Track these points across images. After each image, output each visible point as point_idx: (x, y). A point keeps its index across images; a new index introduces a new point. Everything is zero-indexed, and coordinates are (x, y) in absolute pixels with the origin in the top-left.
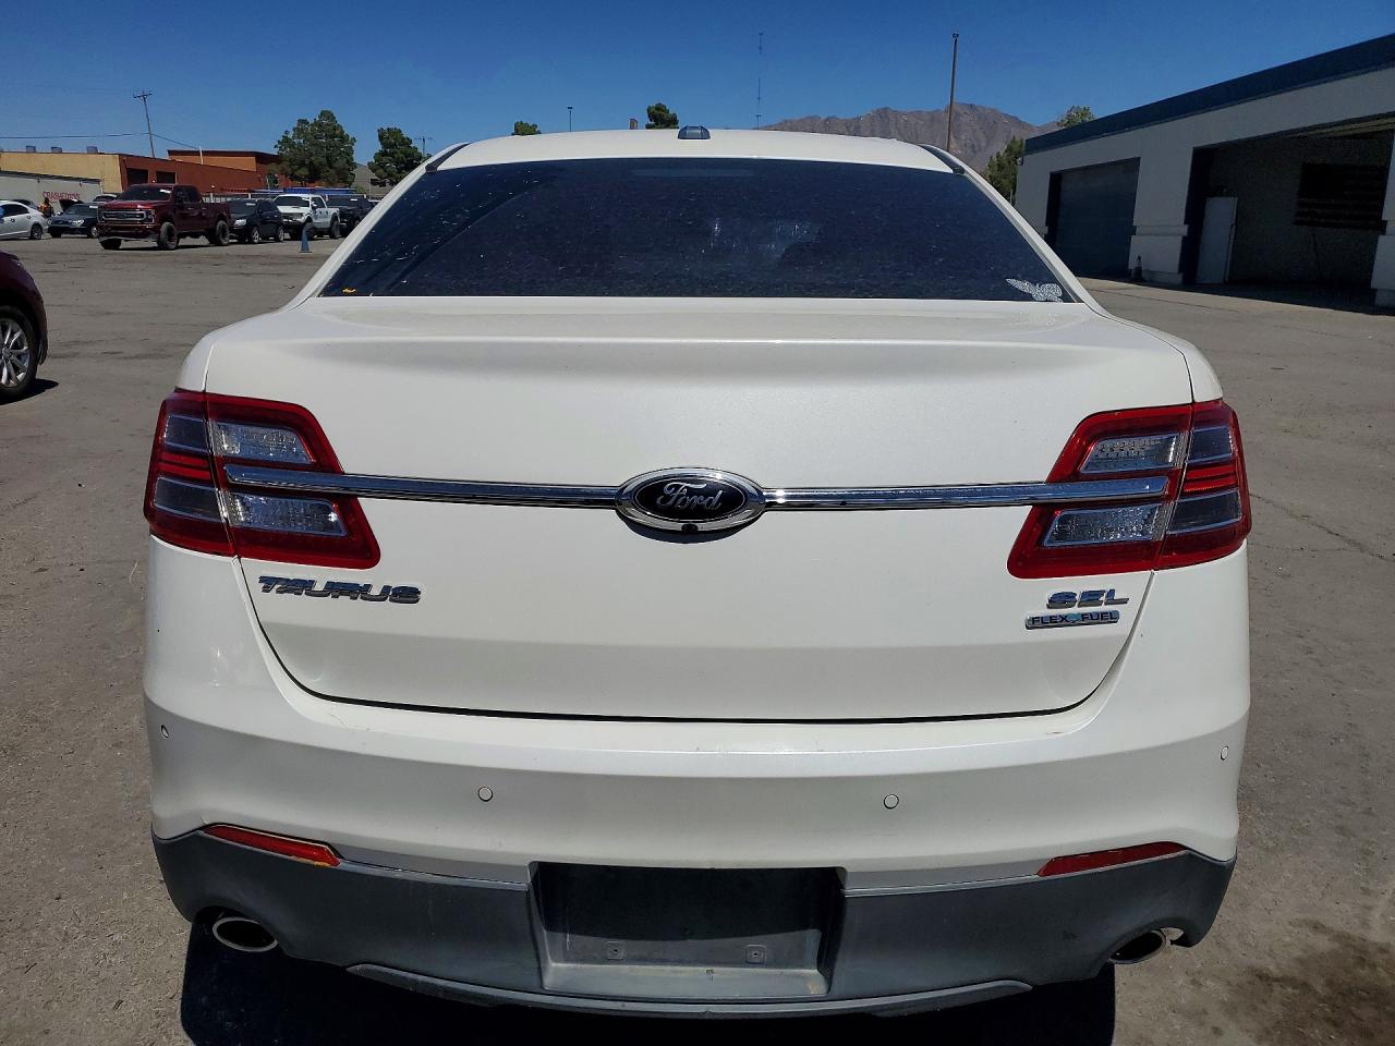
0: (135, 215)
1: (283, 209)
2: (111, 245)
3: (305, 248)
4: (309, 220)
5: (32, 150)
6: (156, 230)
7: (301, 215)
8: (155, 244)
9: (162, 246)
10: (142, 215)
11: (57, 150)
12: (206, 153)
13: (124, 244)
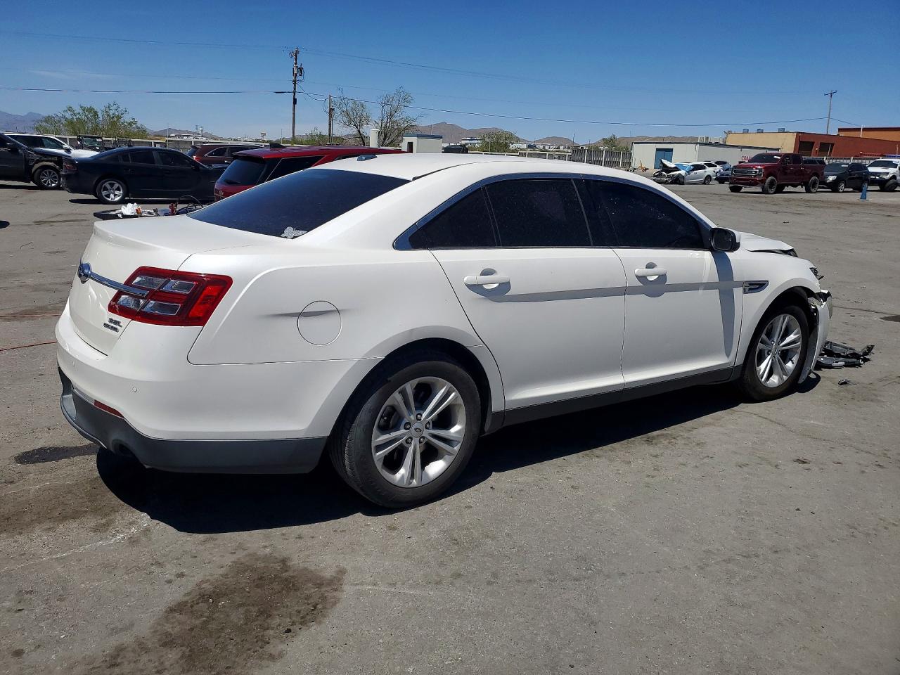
0: (751, 172)
1: (871, 169)
2: (735, 189)
3: (864, 197)
4: (894, 177)
5: (746, 131)
6: (763, 181)
7: (888, 173)
8: (761, 190)
9: (765, 192)
10: (756, 172)
11: (760, 131)
12: (865, 129)
13: (743, 190)
